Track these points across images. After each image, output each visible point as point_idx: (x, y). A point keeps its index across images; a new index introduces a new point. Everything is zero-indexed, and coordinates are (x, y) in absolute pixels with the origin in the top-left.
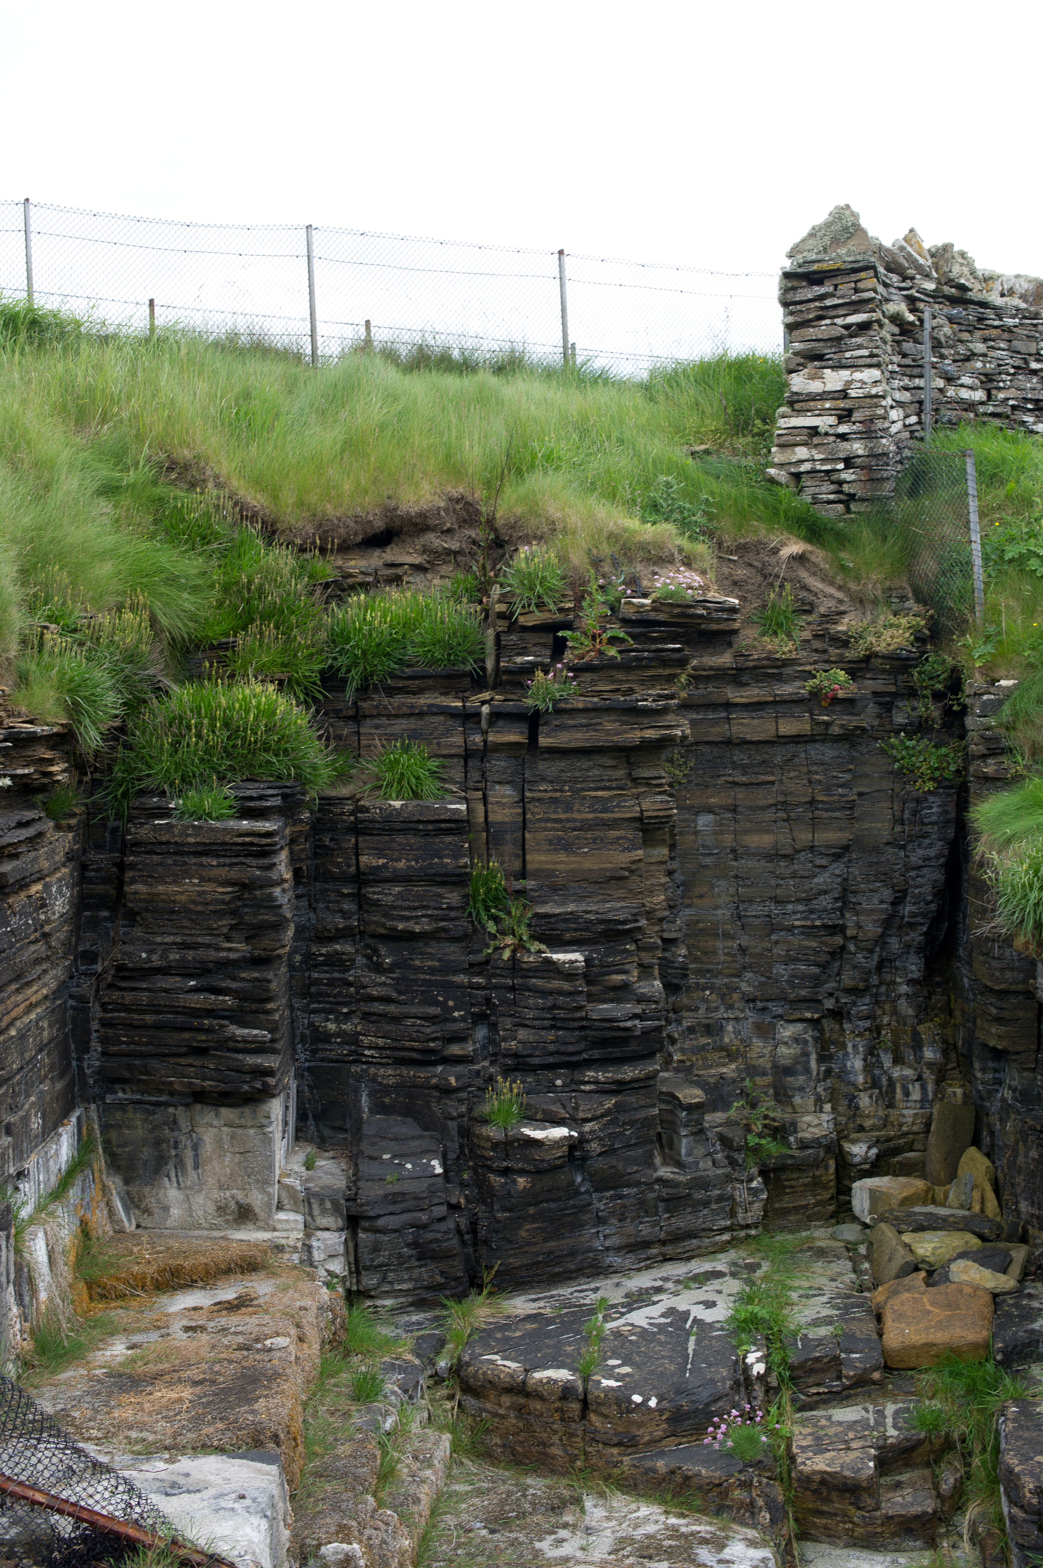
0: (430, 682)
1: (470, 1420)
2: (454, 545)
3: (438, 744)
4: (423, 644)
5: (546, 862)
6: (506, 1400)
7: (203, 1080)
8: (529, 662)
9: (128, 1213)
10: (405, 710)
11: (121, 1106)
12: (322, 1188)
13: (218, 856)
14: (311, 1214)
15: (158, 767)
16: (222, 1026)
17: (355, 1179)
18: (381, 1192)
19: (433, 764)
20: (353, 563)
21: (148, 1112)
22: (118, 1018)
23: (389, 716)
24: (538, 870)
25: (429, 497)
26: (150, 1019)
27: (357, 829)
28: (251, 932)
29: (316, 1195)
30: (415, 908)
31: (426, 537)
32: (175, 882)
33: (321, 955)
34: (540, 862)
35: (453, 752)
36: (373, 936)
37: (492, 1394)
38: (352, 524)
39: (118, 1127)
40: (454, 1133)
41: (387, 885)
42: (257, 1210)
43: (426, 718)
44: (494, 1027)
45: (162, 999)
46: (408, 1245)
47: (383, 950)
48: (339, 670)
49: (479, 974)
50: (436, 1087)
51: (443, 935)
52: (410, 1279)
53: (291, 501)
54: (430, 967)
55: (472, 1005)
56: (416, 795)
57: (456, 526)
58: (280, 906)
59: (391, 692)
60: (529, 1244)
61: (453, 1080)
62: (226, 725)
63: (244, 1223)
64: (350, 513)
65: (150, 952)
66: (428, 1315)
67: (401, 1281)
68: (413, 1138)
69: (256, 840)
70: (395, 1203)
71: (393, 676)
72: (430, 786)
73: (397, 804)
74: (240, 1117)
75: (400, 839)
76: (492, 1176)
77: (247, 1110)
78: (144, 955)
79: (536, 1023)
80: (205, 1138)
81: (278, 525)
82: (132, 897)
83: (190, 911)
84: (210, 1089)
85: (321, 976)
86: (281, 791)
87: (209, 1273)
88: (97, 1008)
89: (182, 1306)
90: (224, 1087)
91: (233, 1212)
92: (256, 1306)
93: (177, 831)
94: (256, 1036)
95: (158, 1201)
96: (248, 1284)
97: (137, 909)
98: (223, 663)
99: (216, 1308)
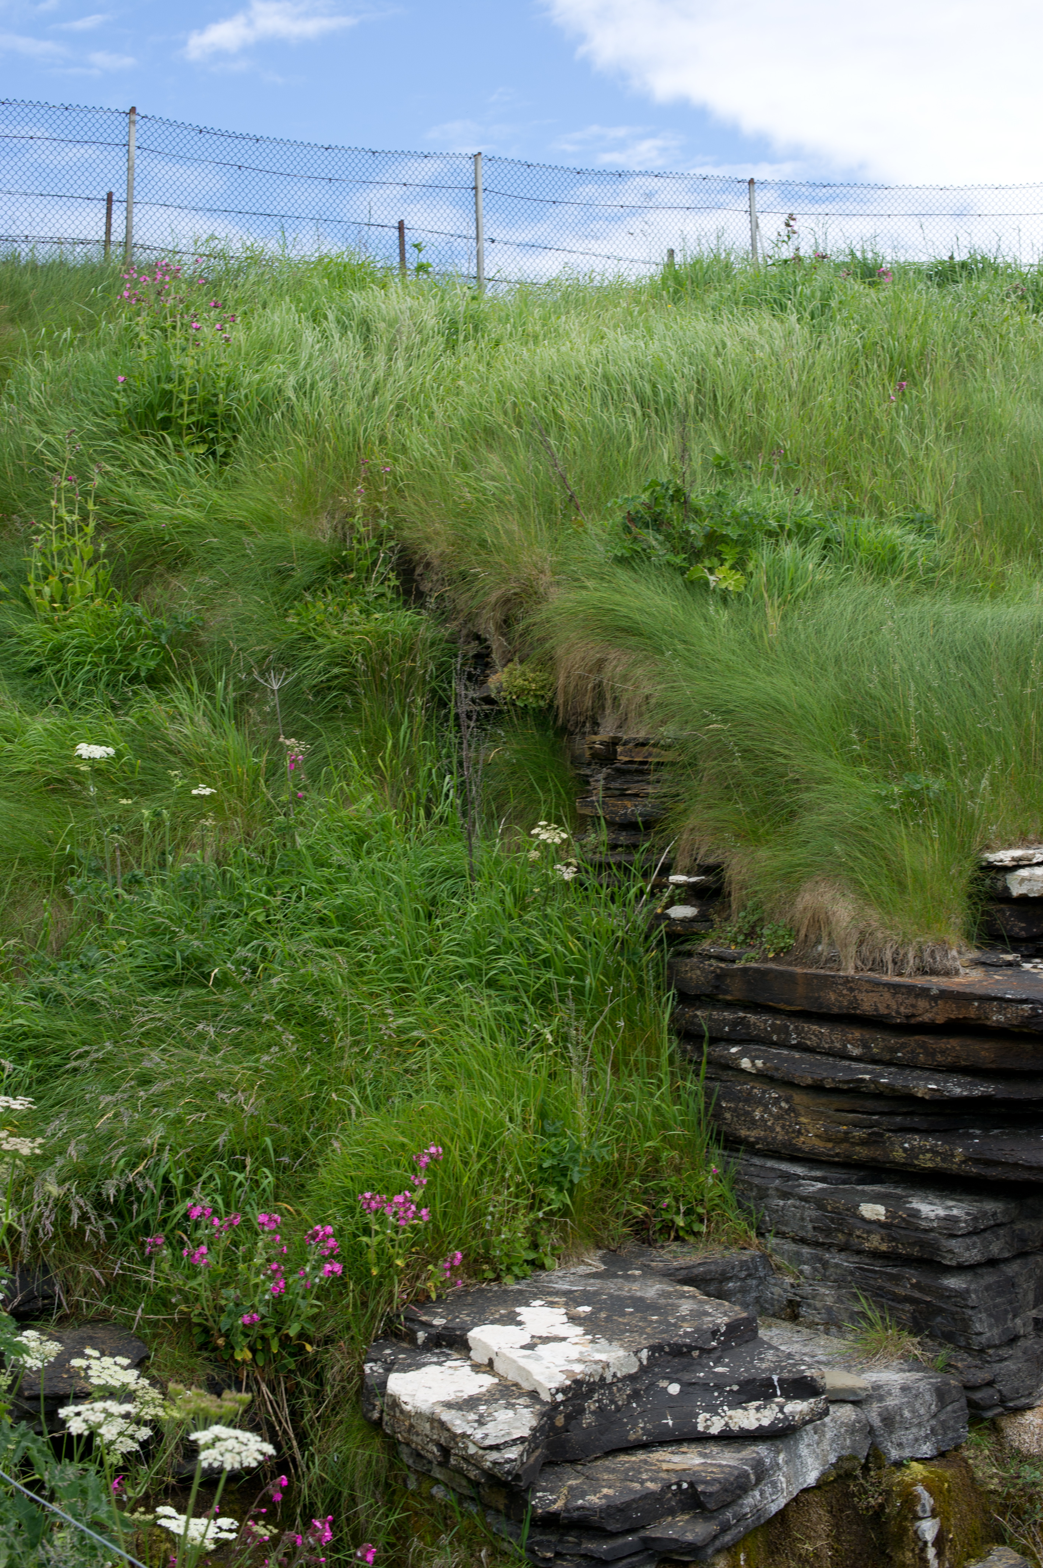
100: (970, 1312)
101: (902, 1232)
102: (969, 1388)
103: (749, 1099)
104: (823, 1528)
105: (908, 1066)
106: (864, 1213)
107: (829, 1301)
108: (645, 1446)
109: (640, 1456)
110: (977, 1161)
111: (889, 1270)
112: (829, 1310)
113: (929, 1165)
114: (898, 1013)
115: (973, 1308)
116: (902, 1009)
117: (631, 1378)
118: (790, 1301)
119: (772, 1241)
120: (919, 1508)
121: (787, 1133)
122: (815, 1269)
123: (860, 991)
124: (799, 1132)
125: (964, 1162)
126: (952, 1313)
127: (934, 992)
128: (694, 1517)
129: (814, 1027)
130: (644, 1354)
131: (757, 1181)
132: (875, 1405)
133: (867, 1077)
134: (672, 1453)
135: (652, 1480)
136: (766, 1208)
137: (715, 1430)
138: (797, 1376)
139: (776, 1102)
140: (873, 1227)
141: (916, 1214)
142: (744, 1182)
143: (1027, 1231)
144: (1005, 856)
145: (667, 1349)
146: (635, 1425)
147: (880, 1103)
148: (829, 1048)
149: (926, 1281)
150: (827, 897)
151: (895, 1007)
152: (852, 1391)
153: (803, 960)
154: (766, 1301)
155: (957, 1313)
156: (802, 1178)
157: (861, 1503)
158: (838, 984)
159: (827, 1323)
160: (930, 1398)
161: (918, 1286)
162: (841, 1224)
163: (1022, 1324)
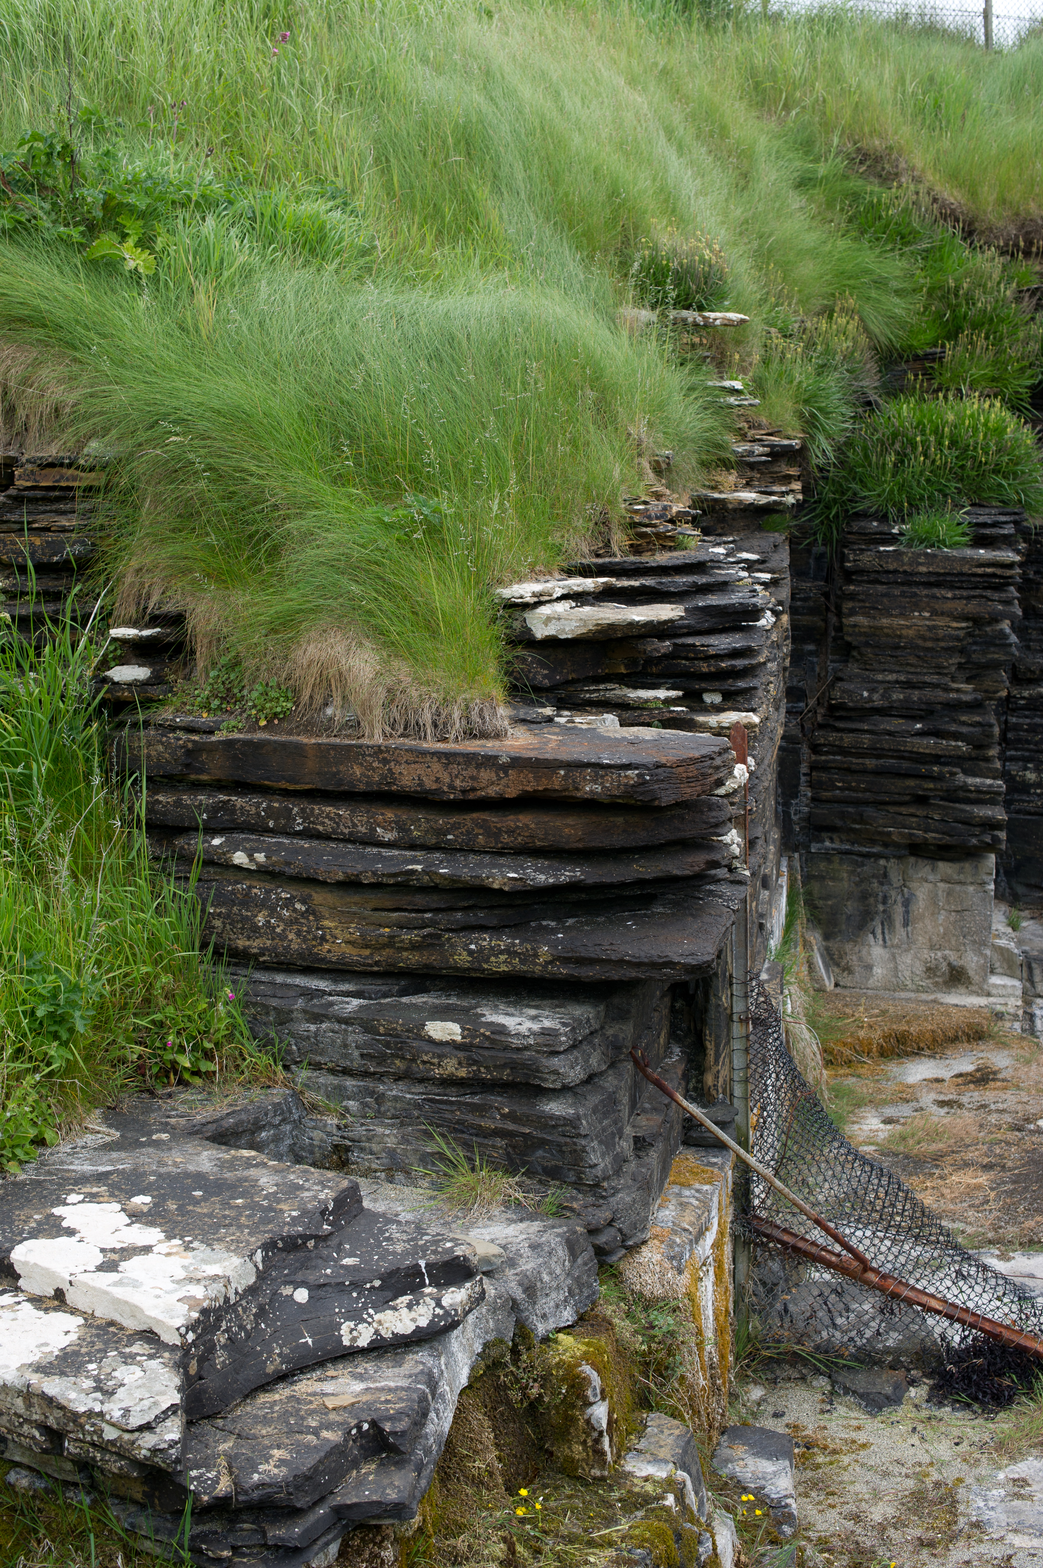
7: (925, 832)
9: (827, 971)
11: (827, 856)
12: (1040, 952)
13: (952, 587)
14: (1031, 980)
15: (879, 490)
16: (953, 774)
21: (856, 863)
22: (834, 761)
26: (870, 763)
28: (974, 672)
29: (1035, 959)
32: (902, 615)
33: (1023, 698)
39: (821, 878)
42: (971, 973)
45: (886, 742)
53: (992, 198)
58: (1010, 645)
63: (955, 986)
65: (872, 691)
69: (999, 571)
74: (959, 873)
77: (967, 866)
78: (865, 694)
80: (918, 893)
81: (977, 225)
82: (850, 630)
83: (918, 647)
84: (931, 841)
85: (1021, 721)
86: (1012, 518)
87: (934, 1040)
88: (805, 749)
89: (919, 1077)
90: (947, 840)
91: (944, 974)
92: (1003, 1080)
93: (906, 559)
94: (991, 786)
95: (860, 959)
96: (981, 1055)
97: (855, 643)
98: (929, 375)
99: (960, 1080)
100: (583, 1142)
101: (486, 1053)
102: (593, 1232)
103: (247, 901)
104: (488, 1436)
105: (461, 850)
106: (431, 1033)
107: (391, 1142)
108: (284, 1377)
109: (282, 1393)
110: (566, 961)
111: (468, 1099)
112: (392, 1153)
113: (504, 968)
114: (451, 787)
115: (586, 1136)
116: (458, 783)
117: (252, 1290)
118: (336, 1147)
119: (303, 1074)
120: (589, 1393)
121: (305, 940)
122: (365, 1105)
123: (398, 763)
124: (323, 939)
125: (551, 962)
126: (559, 1145)
127: (504, 760)
128: (382, 1464)
129: (328, 809)
130: (259, 1256)
131: (274, 1002)
132: (510, 1273)
133: (419, 867)
134: (320, 1380)
135: (328, 1426)
136: (291, 1034)
137: (363, 1342)
138: (446, 1258)
139: (288, 903)
140: (447, 1050)
141: (501, 1030)
142: (255, 1004)
143: (622, 1035)
144: (525, 590)
145: (280, 1244)
146: (271, 1352)
147: (435, 897)
148: (351, 833)
149: (521, 1109)
150: (340, 648)
151: (447, 780)
152: (486, 1260)
153: (308, 728)
154: (302, 1149)
155: (566, 1144)
156: (330, 995)
157: (515, 1395)
158: (364, 755)
159: (391, 1169)
160: (562, 1252)
161: (511, 1117)
162: (401, 1049)
163: (625, 1146)
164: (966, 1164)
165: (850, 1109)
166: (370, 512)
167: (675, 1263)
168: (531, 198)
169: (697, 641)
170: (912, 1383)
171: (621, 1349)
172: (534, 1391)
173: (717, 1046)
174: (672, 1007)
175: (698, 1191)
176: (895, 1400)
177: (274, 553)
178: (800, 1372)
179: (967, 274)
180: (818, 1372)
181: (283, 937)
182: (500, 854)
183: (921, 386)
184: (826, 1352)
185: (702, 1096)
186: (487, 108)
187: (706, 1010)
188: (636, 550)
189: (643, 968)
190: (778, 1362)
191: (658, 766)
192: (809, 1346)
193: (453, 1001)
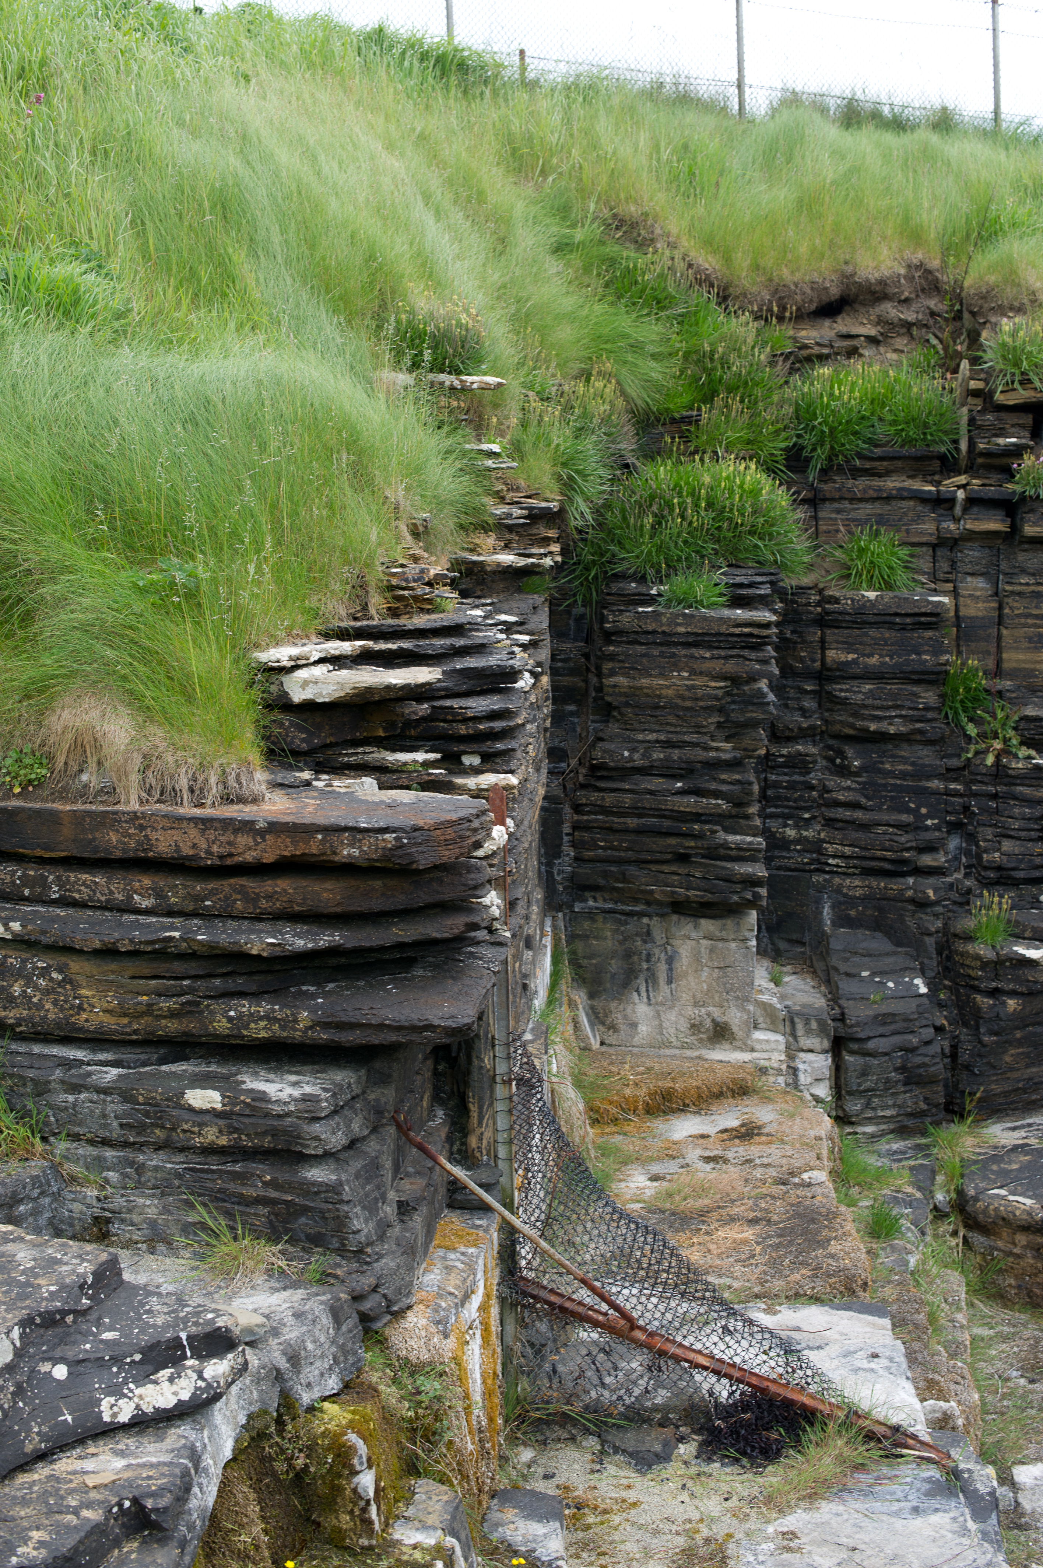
0: (899, 464)
1: (979, 1259)
2: (910, 316)
3: (907, 531)
4: (894, 423)
5: (1025, 661)
6: (1022, 1239)
7: (687, 889)
8: (1013, 444)
9: (593, 1030)
10: (872, 493)
11: (591, 915)
12: (804, 1006)
13: (710, 648)
14: (794, 1034)
15: (637, 552)
16: (714, 832)
17: (834, 998)
18: (871, 1013)
19: (903, 552)
20: (803, 333)
21: (620, 922)
22: (597, 820)
23: (852, 500)
24: (1016, 670)
25: (888, 263)
26: (632, 822)
27: (822, 622)
28: (733, 731)
29: (798, 1014)
30: (888, 708)
31: (883, 307)
32: (661, 675)
33: (782, 756)
34: (1018, 661)
35: (924, 539)
36: (836, 736)
37: (1005, 1232)
38: (809, 291)
39: (585, 937)
40: (932, 950)
41: (856, 683)
42: (735, 1029)
43: (894, 503)
44: (971, 837)
45: (647, 801)
46: (896, 1070)
47: (850, 752)
48: (803, 448)
49: (955, 780)
50: (912, 901)
51: (918, 737)
52: (894, 1105)
53: (746, 264)
54: (901, 771)
55: (948, 812)
56: (889, 586)
57: (913, 296)
58: (768, 704)
59: (856, 473)
60: (1012, 1069)
61: (931, 893)
62: (710, 505)
63: (719, 1042)
64: (807, 278)
65: (633, 750)
66: (909, 1143)
67: (885, 1107)
68: (887, 954)
69: (756, 631)
70: (885, 1024)
71: (860, 456)
72: (901, 577)
73: (872, 595)
74: (721, 930)
75: (872, 632)
76: (978, 998)
77: (729, 922)
78: (626, 754)
79: (1023, 834)
80: (681, 951)
81: (731, 290)
82: (611, 690)
83: (677, 707)
84: (693, 899)
85: (780, 778)
86: (768, 579)
87: (700, 1096)
88: (567, 809)
89: (685, 1133)
90: (709, 897)
91: (708, 1030)
92: (768, 1135)
93: (664, 620)
94: (751, 843)
95: (625, 1017)
96: (746, 1110)
97: (615, 703)
98: (686, 438)
99: (725, 1136)
100: (346, 1208)
101: (247, 1120)
102: (357, 1298)
103: (3, 970)
104: (254, 1509)
105: (219, 916)
106: (191, 1102)
107: (152, 1213)
108: (43, 1456)
109: (41, 1472)
110: (326, 1026)
111: (229, 1167)
112: (153, 1224)
113: (264, 1034)
114: (209, 852)
115: (348, 1202)
116: (215, 848)
117: (9, 1368)
118: (96, 1218)
119: (62, 1146)
120: (355, 1461)
121: (62, 1009)
122: (125, 1176)
123: (154, 829)
124: (80, 1008)
125: (311, 1028)
126: (322, 1212)
127: (261, 825)
128: (144, 1542)
129: (84, 876)
131: (31, 1073)
132: (273, 1342)
133: (177, 934)
134: (80, 1458)
135: (89, 1505)
136: (50, 1105)
137: (124, 1417)
138: (208, 1329)
139: (45, 972)
140: (207, 1118)
141: (262, 1097)
142: (12, 1076)
143: (383, 1100)
144: (282, 654)
145: (38, 1320)
146: (29, 1431)
147: (194, 964)
148: (107, 901)
149: (283, 1176)
150: (95, 714)
151: (204, 846)
152: (249, 1330)
153: (63, 795)
154: (62, 1221)
155: (329, 1210)
156: (88, 1064)
157: (280, 1466)
158: (120, 822)
159: (152, 1240)
160: (326, 1320)
161: (274, 1184)
162: (160, 1118)
163: (389, 1211)
164: (732, 1219)
165: (617, 1166)
166: (125, 577)
167: (441, 1327)
168: (288, 262)
169: (455, 703)
170: (681, 1439)
171: (387, 1416)
172: (300, 1462)
173: (481, 1108)
174: (435, 1069)
175: (463, 1254)
176: (664, 1457)
177: (27, 618)
178: (570, 1432)
179: (722, 339)
180: (587, 1431)
181: (39, 1006)
182: (259, 919)
183: (678, 449)
184: (596, 1411)
185: (466, 1158)
186: (244, 172)
187: (468, 1072)
188: (394, 613)
189: (404, 1032)
190: (548, 1423)
191: (416, 829)
192: (578, 1406)
193: (213, 1068)
